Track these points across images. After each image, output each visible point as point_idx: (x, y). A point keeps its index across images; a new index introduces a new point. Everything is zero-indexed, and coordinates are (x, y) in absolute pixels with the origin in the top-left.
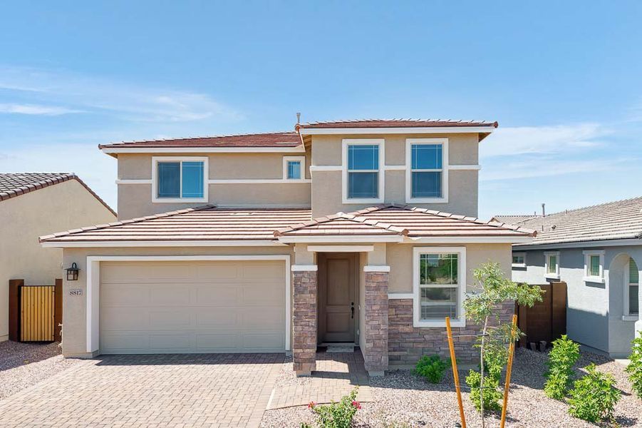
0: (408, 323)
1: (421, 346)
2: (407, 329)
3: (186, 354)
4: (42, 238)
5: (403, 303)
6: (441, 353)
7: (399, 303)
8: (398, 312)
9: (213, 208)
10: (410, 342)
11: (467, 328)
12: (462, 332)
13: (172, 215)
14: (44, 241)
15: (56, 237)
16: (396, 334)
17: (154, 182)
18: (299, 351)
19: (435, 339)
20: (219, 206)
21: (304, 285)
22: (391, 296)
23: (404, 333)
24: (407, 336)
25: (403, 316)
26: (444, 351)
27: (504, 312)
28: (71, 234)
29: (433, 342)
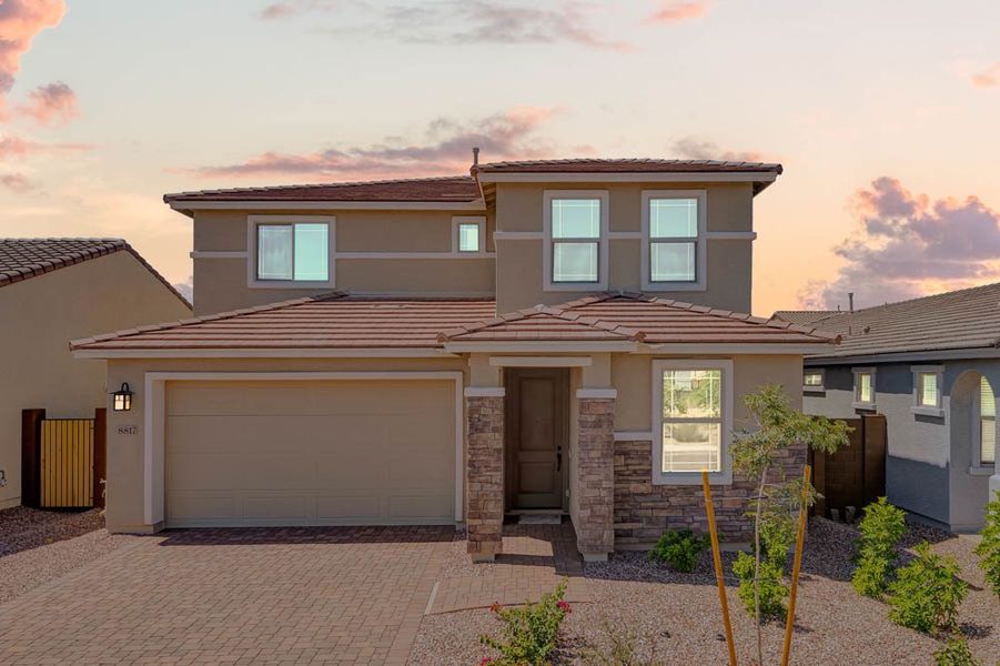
0: (644, 478)
1: (664, 514)
2: (643, 488)
3: (300, 528)
4: (74, 343)
5: (637, 448)
6: (695, 525)
7: (630, 447)
8: (629, 461)
9: (342, 296)
10: (647, 508)
11: (735, 486)
12: (727, 493)
13: (279, 308)
14: (77, 347)
15: (98, 341)
16: (625, 496)
17: (250, 255)
18: (477, 522)
19: (686, 503)
20: (353, 293)
21: (485, 419)
22: (618, 437)
23: (637, 494)
24: (643, 498)
25: (637, 467)
26: (700, 522)
27: (791, 460)
28: (121, 338)
29: (683, 508)
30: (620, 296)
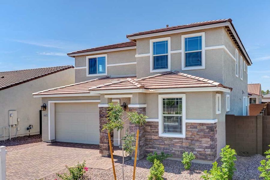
0: (156, 134)
1: (163, 146)
2: (156, 137)
4: (33, 94)
5: (154, 124)
6: (173, 151)
7: (152, 124)
8: (151, 128)
9: (108, 77)
10: (158, 144)
11: (187, 138)
12: (184, 141)
13: (88, 82)
14: (33, 95)
15: (38, 93)
16: (150, 140)
17: (87, 67)
18: (102, 144)
19: (170, 143)
20: (112, 76)
21: (103, 114)
22: (147, 120)
23: (154, 139)
24: (156, 141)
25: (154, 130)
26: (175, 150)
27: (207, 130)
28: (44, 92)
29: (169, 145)
30: (172, 73)
